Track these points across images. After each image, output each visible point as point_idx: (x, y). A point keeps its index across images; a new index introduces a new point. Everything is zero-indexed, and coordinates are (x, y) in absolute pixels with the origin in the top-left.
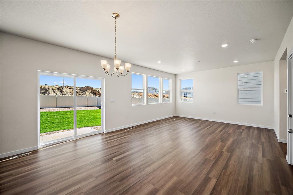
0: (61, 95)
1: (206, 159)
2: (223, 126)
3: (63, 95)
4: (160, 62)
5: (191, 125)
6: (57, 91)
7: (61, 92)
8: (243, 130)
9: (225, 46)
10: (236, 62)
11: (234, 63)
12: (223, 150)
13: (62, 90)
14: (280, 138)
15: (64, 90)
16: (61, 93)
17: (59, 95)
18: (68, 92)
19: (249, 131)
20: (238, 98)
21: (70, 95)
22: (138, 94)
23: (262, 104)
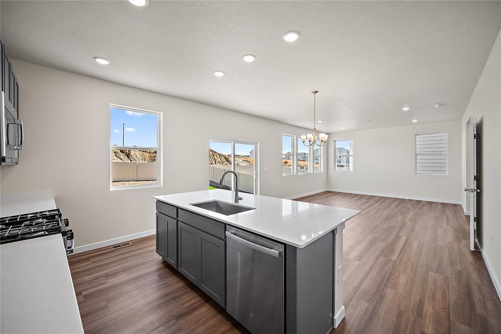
0: (129, 161)
1: (391, 227)
2: (397, 202)
3: (131, 161)
4: (321, 121)
5: (357, 200)
6: (122, 155)
7: (128, 155)
8: (424, 205)
9: (406, 109)
10: (415, 121)
11: (412, 122)
12: (406, 220)
13: (129, 154)
14: (467, 210)
15: (132, 154)
16: (128, 158)
17: (126, 161)
18: (138, 156)
19: (431, 206)
20: (416, 167)
21: (141, 162)
22: (244, 159)
23: (447, 174)
